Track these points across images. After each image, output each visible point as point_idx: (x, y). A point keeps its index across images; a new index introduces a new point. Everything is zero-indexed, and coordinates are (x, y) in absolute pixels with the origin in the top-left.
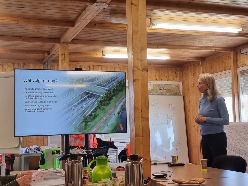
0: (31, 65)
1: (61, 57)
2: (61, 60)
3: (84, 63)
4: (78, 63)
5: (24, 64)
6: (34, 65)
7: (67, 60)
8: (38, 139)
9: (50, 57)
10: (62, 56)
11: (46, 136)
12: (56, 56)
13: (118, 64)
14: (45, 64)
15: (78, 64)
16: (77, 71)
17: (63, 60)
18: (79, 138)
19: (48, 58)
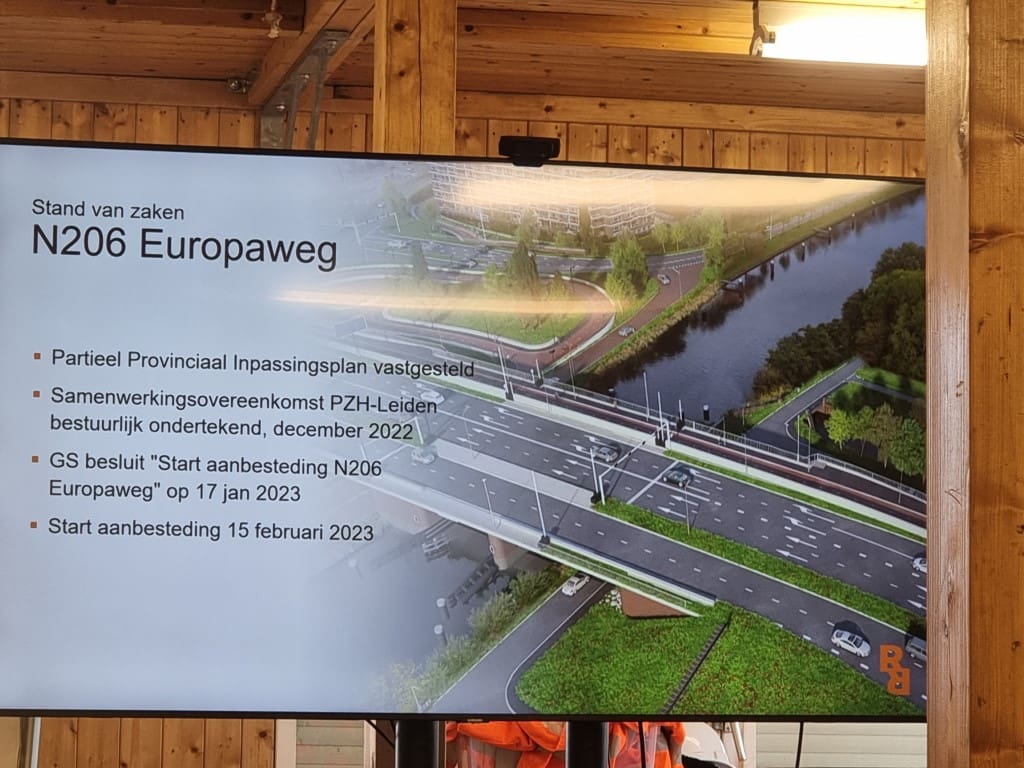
0: (156, 115)
1: (389, 43)
2: (389, 67)
3: (602, 105)
4: (548, 109)
5: (100, 109)
6: (180, 120)
7: (443, 72)
8: (199, 744)
9: (309, 50)
10: (398, 36)
11: (262, 724)
12: (354, 42)
13: (900, 124)
14: (269, 115)
15: (551, 116)
16: (517, 164)
17: (402, 74)
18: (537, 750)
19: (292, 55)
